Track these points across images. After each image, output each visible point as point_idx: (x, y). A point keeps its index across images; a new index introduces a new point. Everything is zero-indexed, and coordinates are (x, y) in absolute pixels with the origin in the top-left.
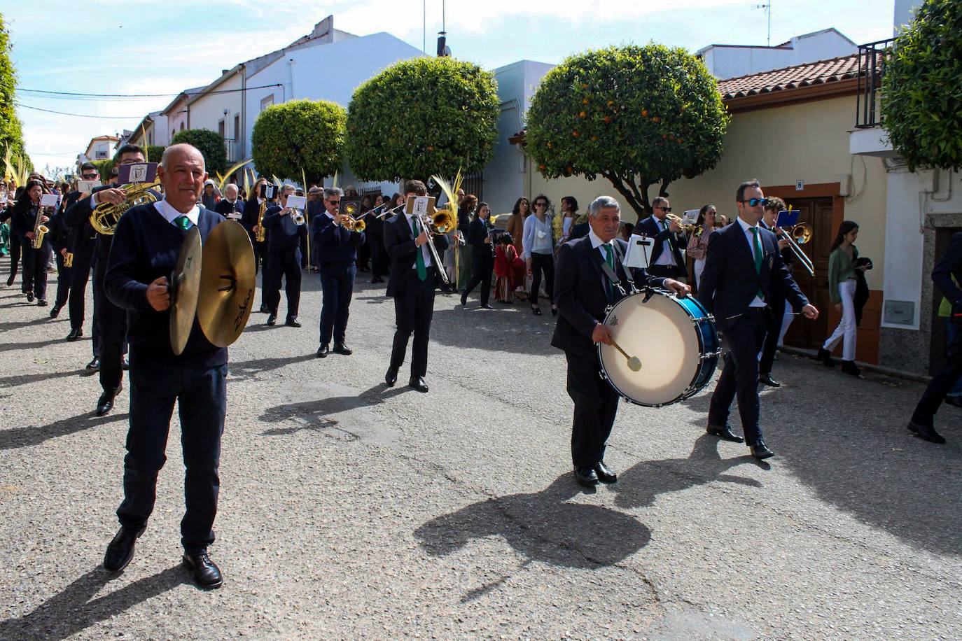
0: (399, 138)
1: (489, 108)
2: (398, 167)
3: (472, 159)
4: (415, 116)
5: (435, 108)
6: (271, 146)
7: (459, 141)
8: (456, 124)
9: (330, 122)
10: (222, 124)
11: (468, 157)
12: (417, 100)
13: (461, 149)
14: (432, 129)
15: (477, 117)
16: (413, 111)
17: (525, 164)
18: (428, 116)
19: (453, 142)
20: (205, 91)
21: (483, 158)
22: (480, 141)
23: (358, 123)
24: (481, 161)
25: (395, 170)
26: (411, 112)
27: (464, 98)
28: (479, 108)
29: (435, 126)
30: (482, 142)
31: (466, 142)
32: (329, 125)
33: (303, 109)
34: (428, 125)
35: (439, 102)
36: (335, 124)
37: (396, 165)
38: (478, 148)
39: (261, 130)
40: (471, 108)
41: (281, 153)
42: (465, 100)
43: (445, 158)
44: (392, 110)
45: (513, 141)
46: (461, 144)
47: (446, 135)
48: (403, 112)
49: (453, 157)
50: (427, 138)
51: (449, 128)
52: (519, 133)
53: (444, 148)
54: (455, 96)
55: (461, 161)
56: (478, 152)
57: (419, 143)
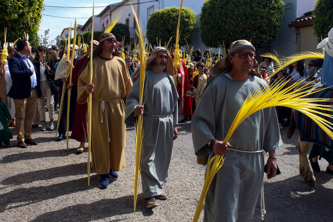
0: (231, 25)
1: (278, 9)
2: (230, 40)
3: (270, 36)
4: (240, 13)
5: (251, 9)
6: (157, 30)
7: (263, 26)
8: (262, 18)
9: (186, 18)
10: (127, 20)
11: (268, 35)
12: (241, 5)
13: (264, 31)
14: (250, 20)
15: (274, 13)
16: (240, 11)
17: (296, 38)
18: (247, 13)
19: (260, 27)
20: (120, 5)
21: (275, 35)
22: (274, 26)
23: (208, 17)
24: (274, 37)
25: (228, 42)
26: (238, 11)
27: (266, 3)
28: (274, 8)
29: (251, 18)
30: (275, 27)
31: (267, 26)
32: (187, 20)
33: (173, 12)
34: (247, 18)
35: (253, 5)
36: (189, 19)
37: (229, 39)
38: (273, 30)
39: (152, 22)
40: (270, 9)
41: (162, 34)
42: (267, 4)
43: (256, 36)
44: (228, 10)
45: (290, 26)
46: (265, 28)
47: (257, 23)
48: (234, 12)
49: (260, 35)
50: (246, 24)
51: (258, 19)
52: (294, 21)
53: (254, 30)
54: (262, 2)
55: (264, 37)
56: (273, 32)
57: (242, 27)
